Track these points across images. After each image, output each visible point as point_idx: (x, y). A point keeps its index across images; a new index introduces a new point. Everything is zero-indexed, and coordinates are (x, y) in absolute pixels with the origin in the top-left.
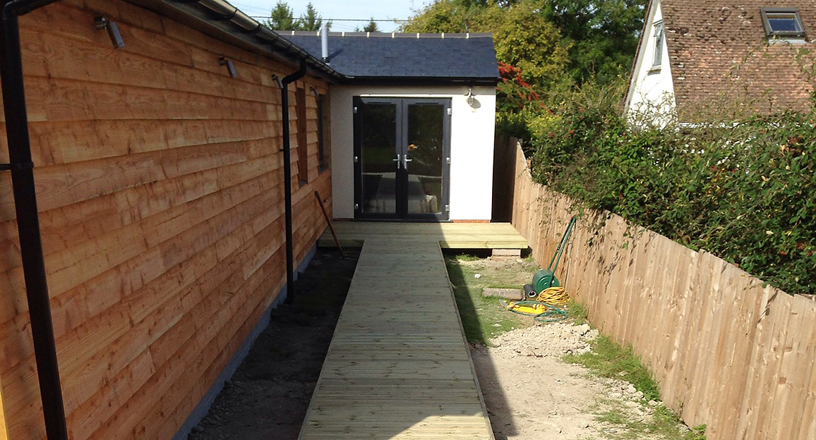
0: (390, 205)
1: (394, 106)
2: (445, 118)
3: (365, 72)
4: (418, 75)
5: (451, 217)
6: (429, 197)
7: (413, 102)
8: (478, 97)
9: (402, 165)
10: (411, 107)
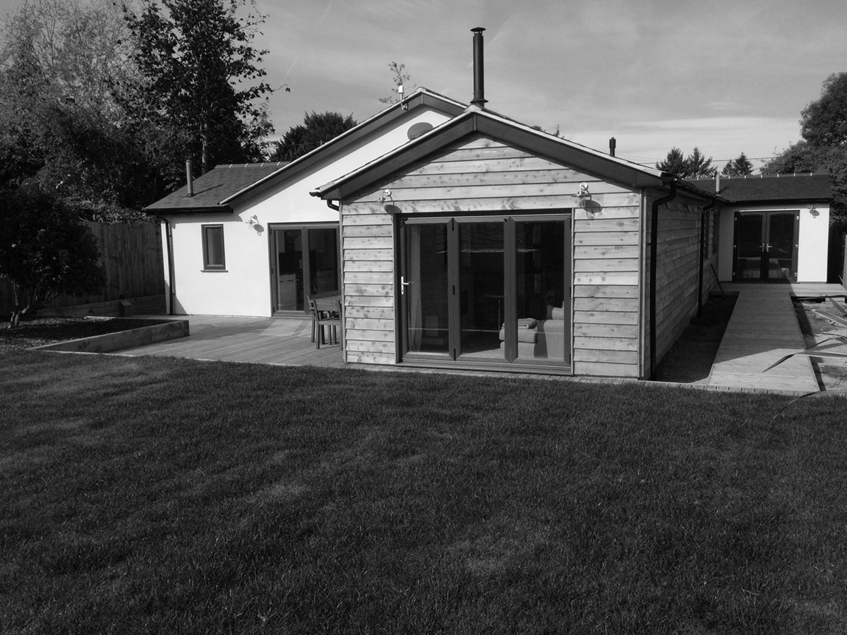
0: (757, 274)
1: (761, 216)
2: (795, 222)
3: (743, 199)
4: (778, 198)
5: (798, 280)
6: (784, 269)
7: (774, 214)
8: (817, 210)
9: (765, 249)
10: (772, 216)
